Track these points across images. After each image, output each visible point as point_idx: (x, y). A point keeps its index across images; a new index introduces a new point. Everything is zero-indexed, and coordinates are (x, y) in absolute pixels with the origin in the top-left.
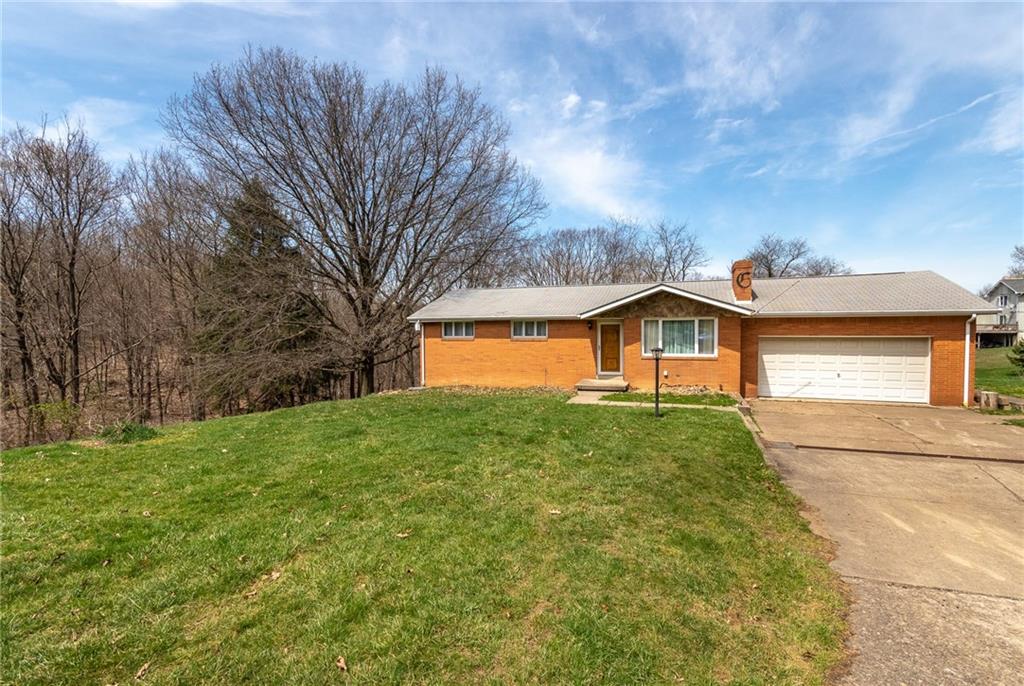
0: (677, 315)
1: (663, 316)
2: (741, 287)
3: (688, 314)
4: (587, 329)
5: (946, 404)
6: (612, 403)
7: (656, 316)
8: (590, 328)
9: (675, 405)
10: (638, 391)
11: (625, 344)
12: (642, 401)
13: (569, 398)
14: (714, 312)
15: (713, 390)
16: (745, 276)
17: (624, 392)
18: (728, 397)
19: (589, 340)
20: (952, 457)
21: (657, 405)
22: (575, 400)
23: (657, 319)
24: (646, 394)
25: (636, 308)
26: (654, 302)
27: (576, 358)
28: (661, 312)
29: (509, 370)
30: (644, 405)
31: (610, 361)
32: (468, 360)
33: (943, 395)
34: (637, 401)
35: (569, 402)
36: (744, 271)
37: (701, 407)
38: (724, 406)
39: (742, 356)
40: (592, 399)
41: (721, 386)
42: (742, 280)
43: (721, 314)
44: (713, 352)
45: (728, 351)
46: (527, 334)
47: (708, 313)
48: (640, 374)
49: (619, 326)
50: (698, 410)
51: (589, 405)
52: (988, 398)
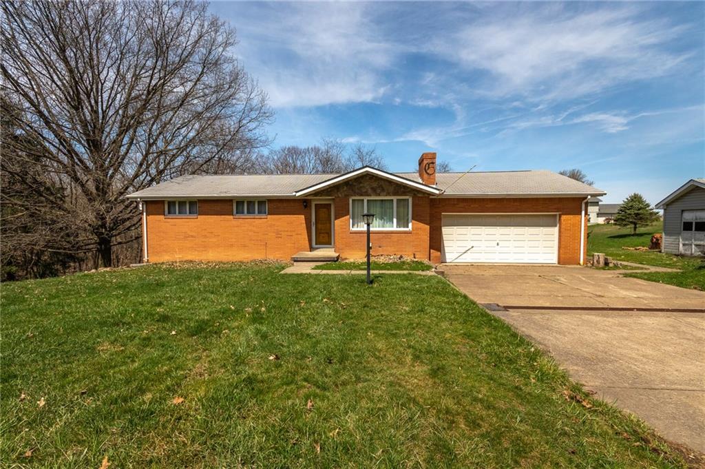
0: (379, 195)
1: (368, 195)
2: (428, 174)
3: (388, 194)
4: (303, 206)
5: (569, 264)
6: (324, 272)
7: (361, 195)
8: (306, 206)
9: (381, 272)
10: (347, 261)
11: (336, 219)
12: (351, 269)
13: (283, 268)
14: (409, 192)
15: (408, 258)
16: (431, 165)
17: (334, 262)
18: (421, 263)
19: (303, 216)
20: (639, 310)
21: (369, 272)
22: (289, 270)
23: (361, 198)
24: (354, 263)
25: (345, 188)
26: (361, 183)
27: (294, 234)
28: (366, 192)
29: (232, 245)
30: (354, 272)
31: (322, 236)
32: (192, 236)
33: (567, 258)
34: (347, 269)
35: (282, 272)
36: (429, 161)
37: (406, 272)
38: (423, 271)
39: (430, 228)
40: (305, 269)
41: (414, 255)
42: (429, 168)
43: (415, 194)
44: (408, 227)
45: (421, 225)
46: (248, 212)
47: (404, 194)
48: (349, 246)
49: (330, 205)
50: (404, 275)
51: (301, 274)
52: (599, 258)
